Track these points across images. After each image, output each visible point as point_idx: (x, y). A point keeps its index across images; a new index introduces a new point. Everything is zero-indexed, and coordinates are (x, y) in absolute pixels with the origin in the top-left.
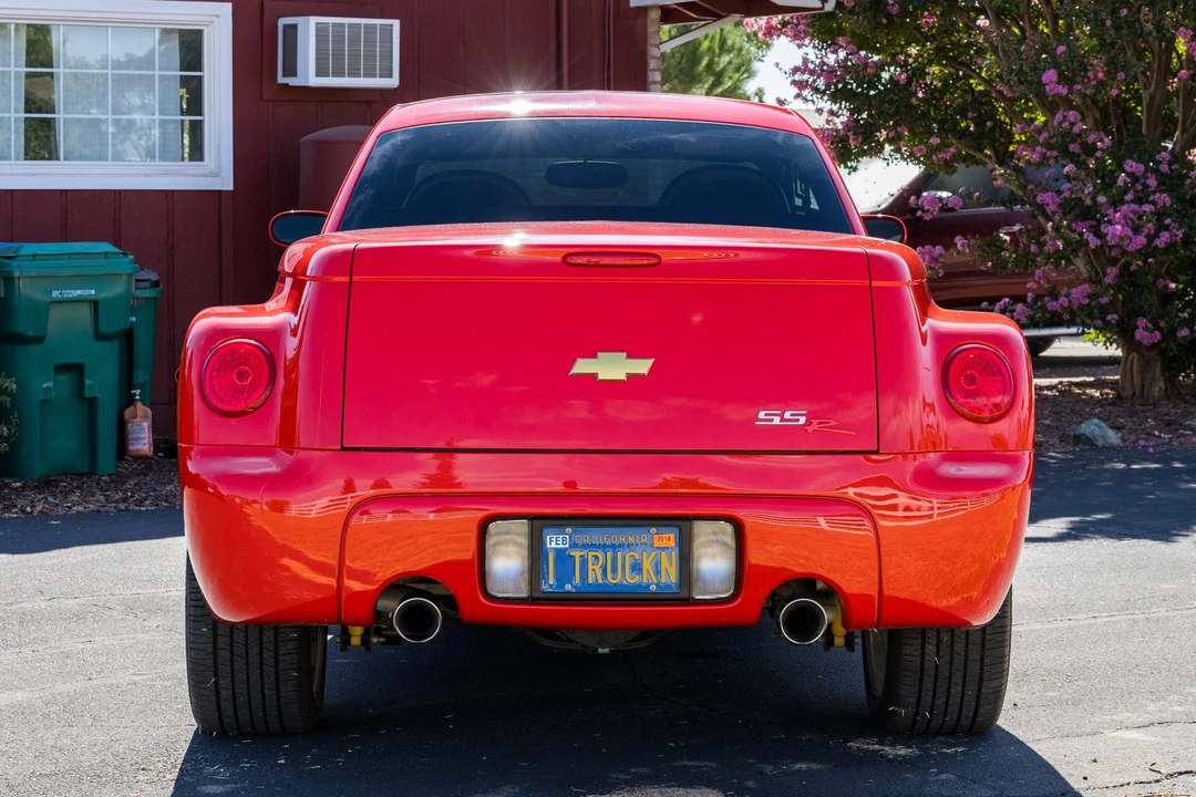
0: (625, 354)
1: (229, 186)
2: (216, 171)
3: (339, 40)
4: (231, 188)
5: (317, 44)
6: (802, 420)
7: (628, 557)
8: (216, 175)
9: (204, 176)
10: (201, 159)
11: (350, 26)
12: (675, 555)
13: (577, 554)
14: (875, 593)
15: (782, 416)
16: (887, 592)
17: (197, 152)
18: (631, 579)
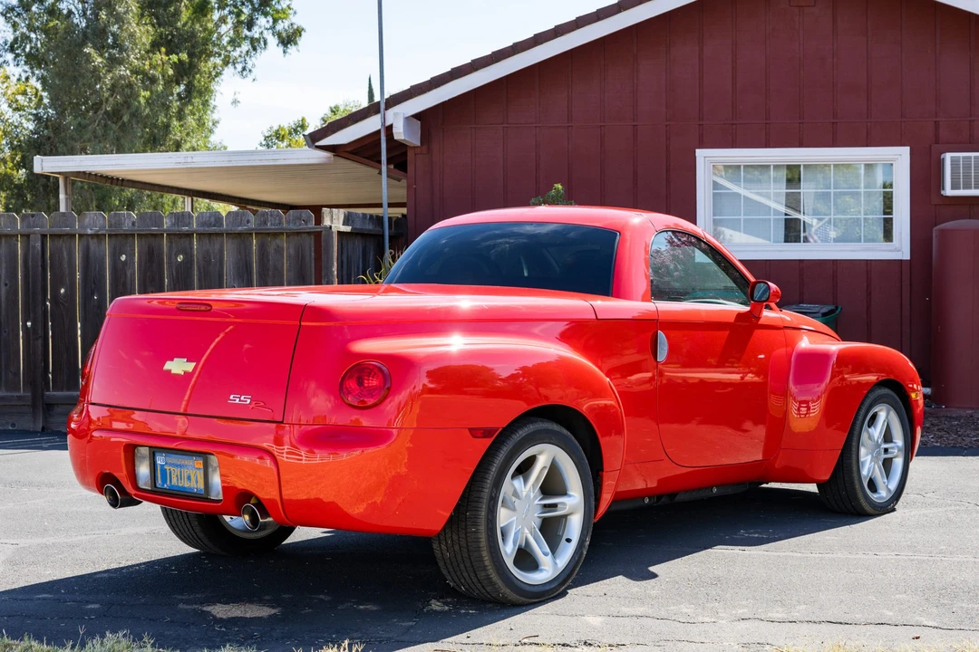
0: (185, 360)
1: (907, 256)
2: (900, 248)
3: (967, 167)
4: (909, 258)
5: (952, 170)
6: (249, 401)
7: (186, 472)
8: (899, 251)
9: (890, 251)
10: (891, 241)
11: (964, 158)
12: (202, 472)
13: (167, 467)
14: (278, 499)
15: (240, 398)
16: (285, 497)
17: (888, 235)
18: (186, 484)
